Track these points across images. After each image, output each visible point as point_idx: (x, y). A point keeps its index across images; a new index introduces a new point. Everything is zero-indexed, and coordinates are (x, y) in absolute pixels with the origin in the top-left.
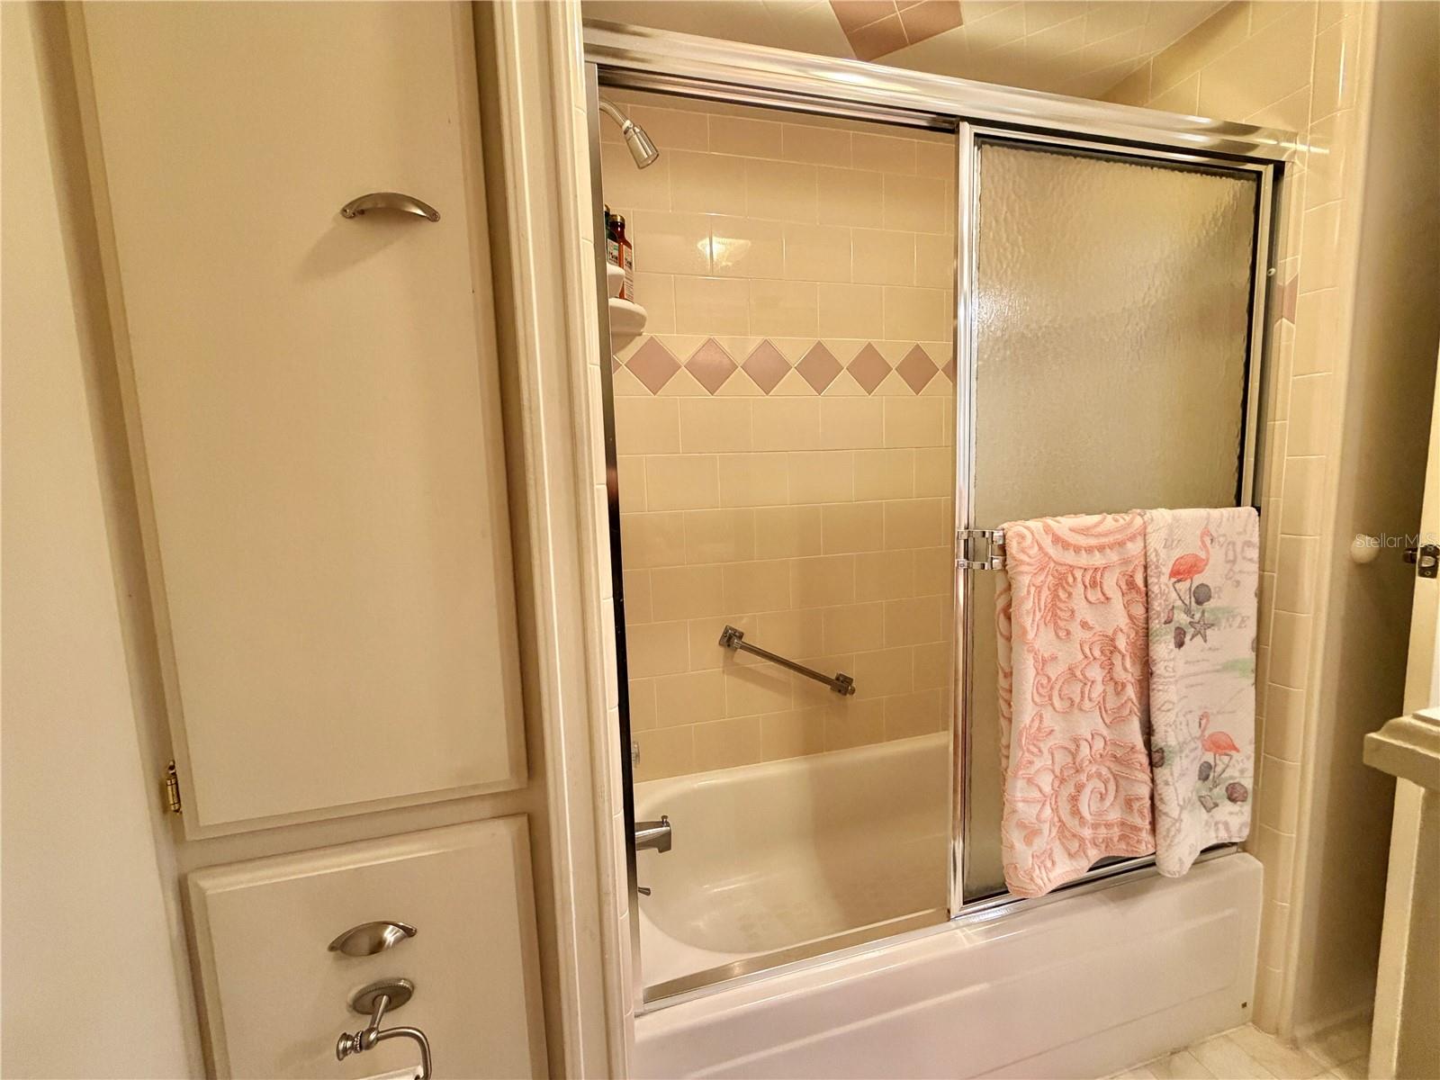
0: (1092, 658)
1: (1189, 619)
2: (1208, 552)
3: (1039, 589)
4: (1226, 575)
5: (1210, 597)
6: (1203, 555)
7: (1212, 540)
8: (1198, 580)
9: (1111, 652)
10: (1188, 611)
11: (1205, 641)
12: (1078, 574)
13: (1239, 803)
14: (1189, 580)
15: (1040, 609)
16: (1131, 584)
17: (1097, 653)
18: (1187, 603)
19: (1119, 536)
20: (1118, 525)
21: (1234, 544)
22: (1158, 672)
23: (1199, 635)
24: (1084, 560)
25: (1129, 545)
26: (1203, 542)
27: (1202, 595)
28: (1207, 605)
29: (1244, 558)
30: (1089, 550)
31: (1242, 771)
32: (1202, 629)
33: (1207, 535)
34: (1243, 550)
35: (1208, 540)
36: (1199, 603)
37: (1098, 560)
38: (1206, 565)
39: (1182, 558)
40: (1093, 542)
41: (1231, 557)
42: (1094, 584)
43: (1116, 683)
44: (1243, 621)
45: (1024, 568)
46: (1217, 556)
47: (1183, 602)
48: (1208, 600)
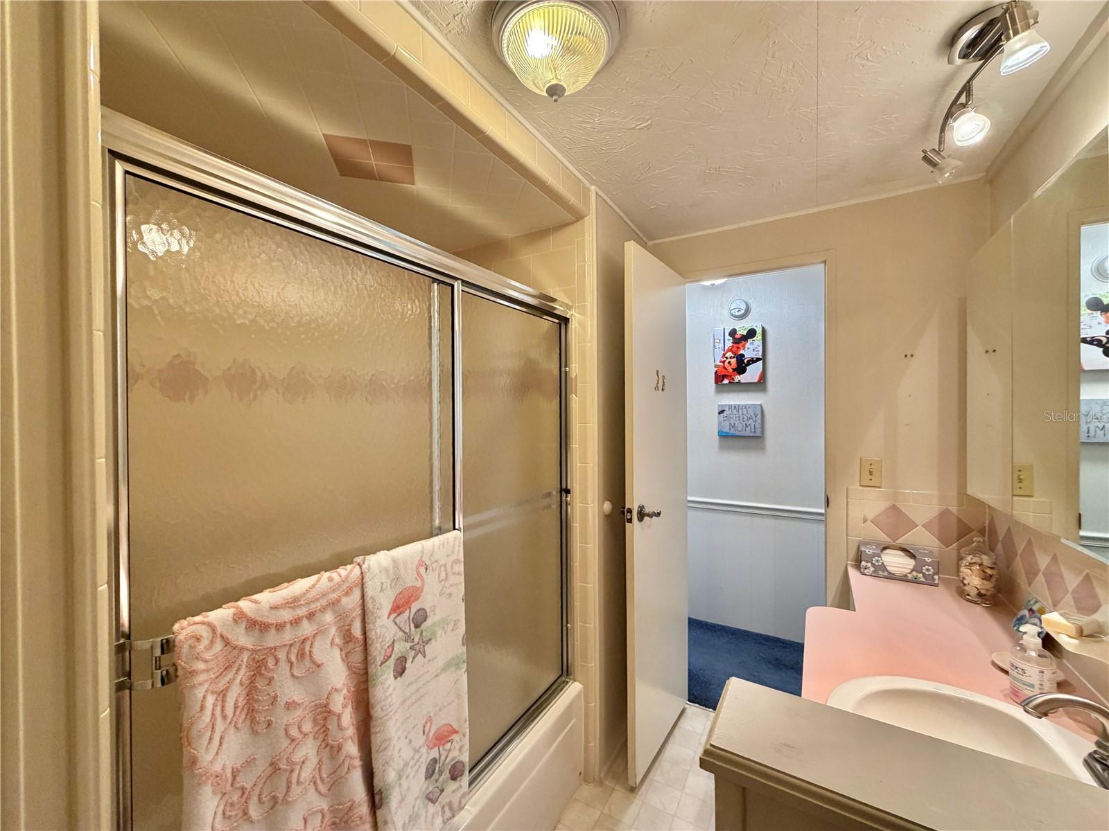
0: (301, 737)
1: (408, 645)
2: (423, 580)
3: (223, 695)
4: (440, 593)
5: (426, 617)
6: (419, 584)
7: (426, 569)
8: (415, 607)
9: (325, 719)
10: (408, 638)
11: (425, 657)
12: (282, 655)
13: (459, 779)
14: (408, 610)
15: (224, 717)
16: (348, 637)
17: (308, 727)
18: (407, 631)
19: (335, 595)
20: (331, 584)
21: (445, 565)
22: (376, 715)
23: (420, 654)
24: (288, 635)
25: (345, 600)
26: (418, 573)
27: (419, 620)
28: (424, 626)
29: (454, 573)
30: (296, 622)
31: (460, 749)
32: (419, 649)
33: (422, 566)
34: (452, 567)
35: (422, 570)
36: (417, 626)
37: (307, 628)
38: (422, 590)
39: (400, 593)
40: (302, 612)
41: (443, 575)
42: (301, 655)
43: (332, 747)
44: (455, 624)
45: (202, 677)
46: (431, 579)
47: (404, 632)
48: (425, 620)
